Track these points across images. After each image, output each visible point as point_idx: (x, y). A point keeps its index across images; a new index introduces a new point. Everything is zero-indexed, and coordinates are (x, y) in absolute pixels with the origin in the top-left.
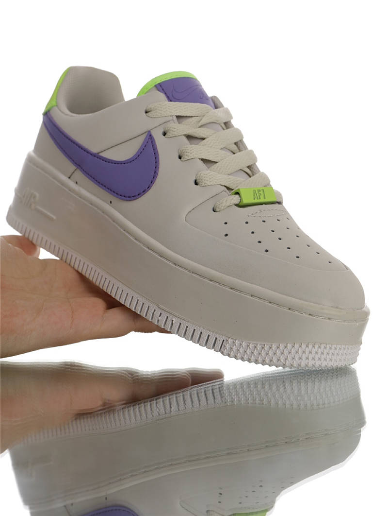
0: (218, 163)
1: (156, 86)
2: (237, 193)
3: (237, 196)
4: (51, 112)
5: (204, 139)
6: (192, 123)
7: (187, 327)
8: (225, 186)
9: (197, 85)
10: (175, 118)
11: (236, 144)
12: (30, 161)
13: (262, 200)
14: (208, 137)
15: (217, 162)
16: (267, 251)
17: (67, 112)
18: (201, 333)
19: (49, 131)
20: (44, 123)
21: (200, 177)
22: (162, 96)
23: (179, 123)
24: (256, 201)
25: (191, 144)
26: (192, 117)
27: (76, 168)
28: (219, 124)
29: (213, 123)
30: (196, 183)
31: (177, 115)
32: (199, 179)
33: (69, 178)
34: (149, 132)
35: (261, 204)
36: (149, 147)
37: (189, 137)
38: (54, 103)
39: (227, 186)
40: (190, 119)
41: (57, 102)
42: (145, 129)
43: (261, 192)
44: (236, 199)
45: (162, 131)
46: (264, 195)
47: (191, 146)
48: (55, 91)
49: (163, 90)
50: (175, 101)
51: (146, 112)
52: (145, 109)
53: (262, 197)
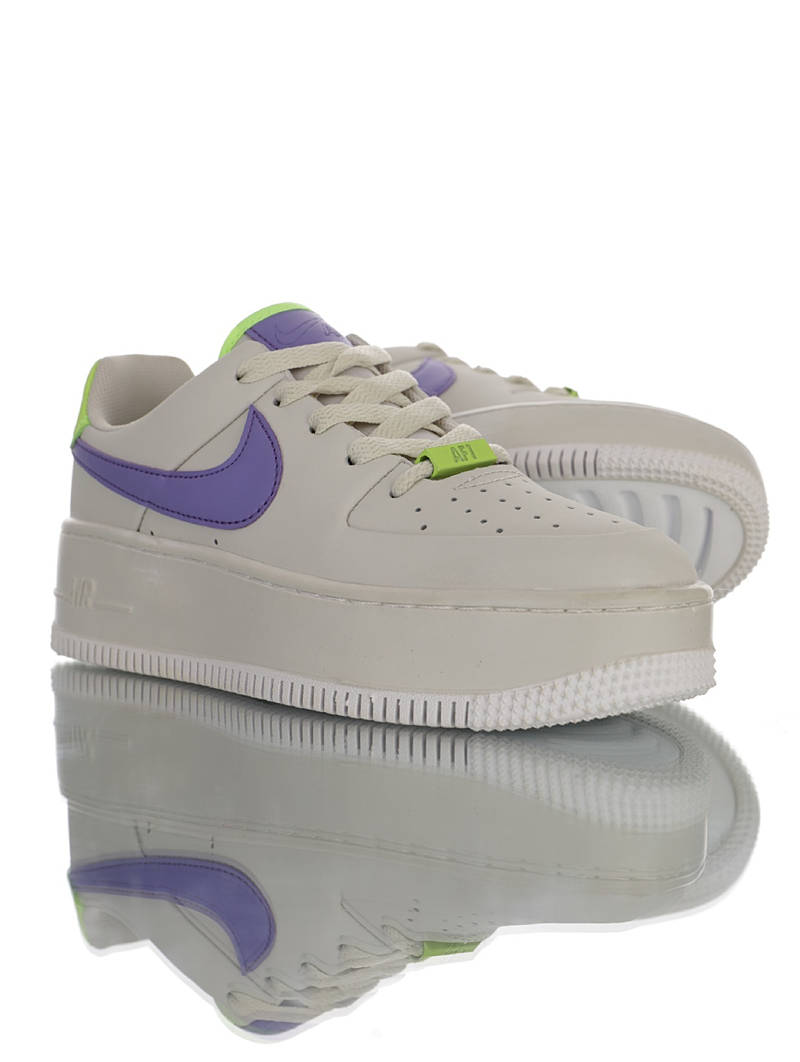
0: (380, 427)
1: (245, 333)
2: (425, 458)
3: (426, 462)
4: (82, 437)
5: (346, 394)
6: (321, 375)
7: (398, 701)
8: (402, 455)
9: (316, 319)
10: (289, 374)
11: (404, 393)
12: (68, 530)
13: (471, 461)
14: (352, 390)
15: (378, 424)
16: (500, 531)
17: (109, 426)
18: (426, 702)
19: (86, 468)
20: (77, 459)
21: (356, 451)
22: (258, 346)
23: (297, 379)
24: (461, 464)
25: (325, 404)
26: (317, 365)
27: (144, 508)
28: (367, 368)
29: (356, 366)
30: (351, 462)
31: (292, 367)
32: (354, 454)
33: (138, 531)
34: (252, 406)
35: (471, 467)
36: (257, 429)
37: (321, 397)
38: (85, 421)
39: (406, 453)
40: (316, 370)
41: (88, 419)
42: (245, 405)
43: (466, 449)
44: (423, 468)
45: (272, 400)
46: (473, 453)
47: (325, 408)
48: (82, 404)
49: (259, 336)
50: (282, 348)
51: (238, 379)
52: (235, 373)
53: (469, 456)
